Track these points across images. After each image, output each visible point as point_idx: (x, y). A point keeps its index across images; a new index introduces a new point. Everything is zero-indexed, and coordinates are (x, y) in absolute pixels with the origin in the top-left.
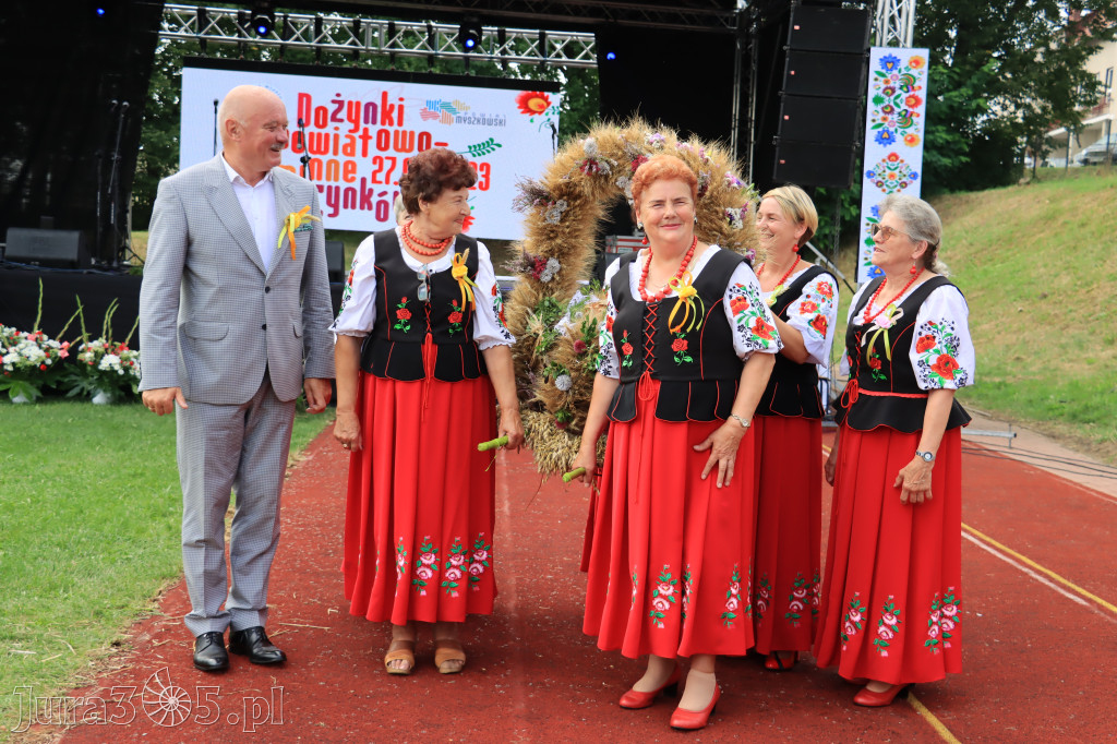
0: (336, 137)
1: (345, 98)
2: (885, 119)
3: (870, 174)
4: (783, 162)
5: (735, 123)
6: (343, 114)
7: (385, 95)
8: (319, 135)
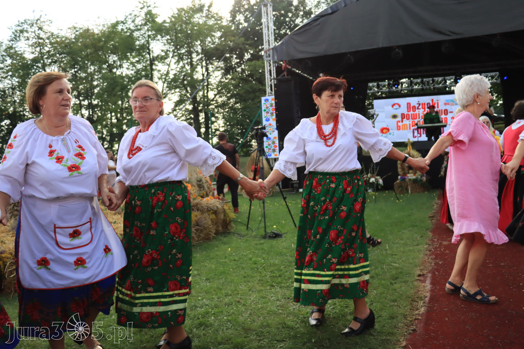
0: (419, 114)
1: (421, 102)
6: (421, 107)
7: (432, 100)
8: (414, 114)
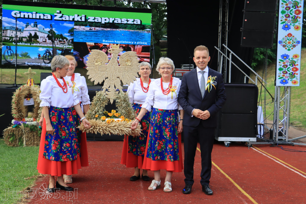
2: (286, 20)
3: (280, 42)
4: (244, 38)
5: (220, 24)
